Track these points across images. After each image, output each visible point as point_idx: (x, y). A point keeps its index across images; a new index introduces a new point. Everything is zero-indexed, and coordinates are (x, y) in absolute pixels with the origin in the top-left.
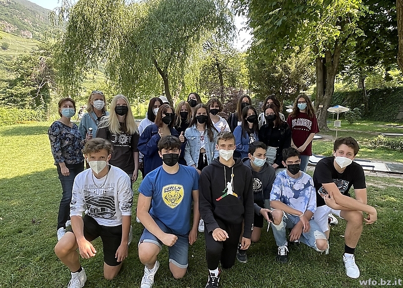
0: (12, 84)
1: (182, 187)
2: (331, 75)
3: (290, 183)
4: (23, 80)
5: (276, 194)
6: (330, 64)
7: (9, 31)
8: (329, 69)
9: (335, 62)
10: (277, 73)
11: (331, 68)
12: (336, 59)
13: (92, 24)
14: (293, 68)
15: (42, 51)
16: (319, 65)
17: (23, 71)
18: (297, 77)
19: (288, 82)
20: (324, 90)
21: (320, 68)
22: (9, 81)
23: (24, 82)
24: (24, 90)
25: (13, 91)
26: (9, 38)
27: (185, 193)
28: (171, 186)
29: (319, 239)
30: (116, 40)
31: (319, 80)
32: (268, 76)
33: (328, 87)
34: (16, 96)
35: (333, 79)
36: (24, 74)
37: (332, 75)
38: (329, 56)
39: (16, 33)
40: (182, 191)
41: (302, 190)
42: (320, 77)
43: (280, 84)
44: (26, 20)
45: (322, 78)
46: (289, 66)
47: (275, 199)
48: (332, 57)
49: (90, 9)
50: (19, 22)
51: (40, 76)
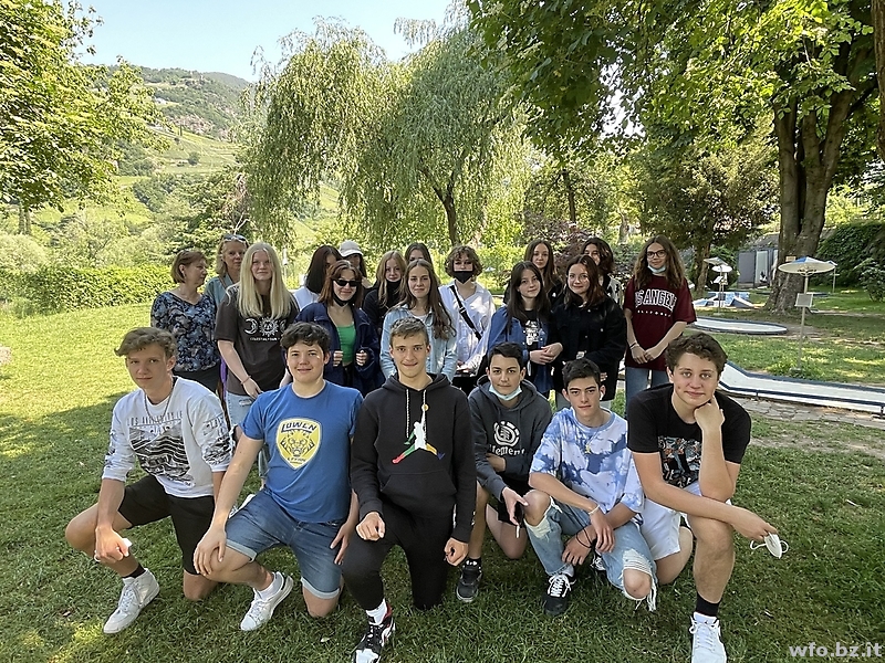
0: (194, 224)
1: (319, 426)
2: (816, 187)
3: (580, 436)
4: (210, 217)
5: (545, 458)
6: (817, 163)
7: (201, 132)
8: (813, 174)
9: (828, 155)
10: (694, 186)
11: (816, 172)
12: (830, 151)
13: (306, 109)
14: (732, 175)
15: (241, 165)
16: (786, 165)
17: (209, 201)
18: (743, 191)
19: (722, 205)
20: (799, 221)
21: (790, 173)
22: (188, 219)
23: (211, 220)
24: (210, 235)
25: (193, 236)
26: (201, 144)
27: (321, 440)
28: (295, 420)
29: (630, 569)
30: (352, 138)
31: (787, 198)
32: (676, 193)
33: (808, 215)
34: (198, 245)
35: (821, 196)
36: (211, 205)
37: (820, 187)
38: (813, 143)
39: (211, 135)
40: (316, 436)
41: (607, 456)
42: (790, 193)
43: (701, 210)
44: (227, 110)
45: (794, 193)
46: (723, 169)
47: (539, 469)
48: (822, 146)
49: (304, 80)
50: (217, 115)
51: (237, 208)
